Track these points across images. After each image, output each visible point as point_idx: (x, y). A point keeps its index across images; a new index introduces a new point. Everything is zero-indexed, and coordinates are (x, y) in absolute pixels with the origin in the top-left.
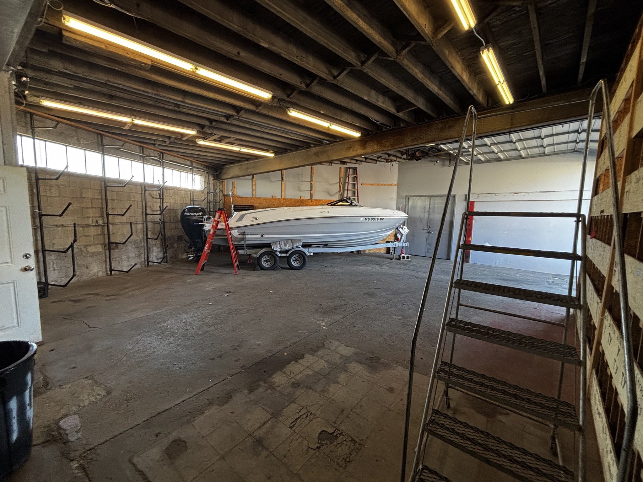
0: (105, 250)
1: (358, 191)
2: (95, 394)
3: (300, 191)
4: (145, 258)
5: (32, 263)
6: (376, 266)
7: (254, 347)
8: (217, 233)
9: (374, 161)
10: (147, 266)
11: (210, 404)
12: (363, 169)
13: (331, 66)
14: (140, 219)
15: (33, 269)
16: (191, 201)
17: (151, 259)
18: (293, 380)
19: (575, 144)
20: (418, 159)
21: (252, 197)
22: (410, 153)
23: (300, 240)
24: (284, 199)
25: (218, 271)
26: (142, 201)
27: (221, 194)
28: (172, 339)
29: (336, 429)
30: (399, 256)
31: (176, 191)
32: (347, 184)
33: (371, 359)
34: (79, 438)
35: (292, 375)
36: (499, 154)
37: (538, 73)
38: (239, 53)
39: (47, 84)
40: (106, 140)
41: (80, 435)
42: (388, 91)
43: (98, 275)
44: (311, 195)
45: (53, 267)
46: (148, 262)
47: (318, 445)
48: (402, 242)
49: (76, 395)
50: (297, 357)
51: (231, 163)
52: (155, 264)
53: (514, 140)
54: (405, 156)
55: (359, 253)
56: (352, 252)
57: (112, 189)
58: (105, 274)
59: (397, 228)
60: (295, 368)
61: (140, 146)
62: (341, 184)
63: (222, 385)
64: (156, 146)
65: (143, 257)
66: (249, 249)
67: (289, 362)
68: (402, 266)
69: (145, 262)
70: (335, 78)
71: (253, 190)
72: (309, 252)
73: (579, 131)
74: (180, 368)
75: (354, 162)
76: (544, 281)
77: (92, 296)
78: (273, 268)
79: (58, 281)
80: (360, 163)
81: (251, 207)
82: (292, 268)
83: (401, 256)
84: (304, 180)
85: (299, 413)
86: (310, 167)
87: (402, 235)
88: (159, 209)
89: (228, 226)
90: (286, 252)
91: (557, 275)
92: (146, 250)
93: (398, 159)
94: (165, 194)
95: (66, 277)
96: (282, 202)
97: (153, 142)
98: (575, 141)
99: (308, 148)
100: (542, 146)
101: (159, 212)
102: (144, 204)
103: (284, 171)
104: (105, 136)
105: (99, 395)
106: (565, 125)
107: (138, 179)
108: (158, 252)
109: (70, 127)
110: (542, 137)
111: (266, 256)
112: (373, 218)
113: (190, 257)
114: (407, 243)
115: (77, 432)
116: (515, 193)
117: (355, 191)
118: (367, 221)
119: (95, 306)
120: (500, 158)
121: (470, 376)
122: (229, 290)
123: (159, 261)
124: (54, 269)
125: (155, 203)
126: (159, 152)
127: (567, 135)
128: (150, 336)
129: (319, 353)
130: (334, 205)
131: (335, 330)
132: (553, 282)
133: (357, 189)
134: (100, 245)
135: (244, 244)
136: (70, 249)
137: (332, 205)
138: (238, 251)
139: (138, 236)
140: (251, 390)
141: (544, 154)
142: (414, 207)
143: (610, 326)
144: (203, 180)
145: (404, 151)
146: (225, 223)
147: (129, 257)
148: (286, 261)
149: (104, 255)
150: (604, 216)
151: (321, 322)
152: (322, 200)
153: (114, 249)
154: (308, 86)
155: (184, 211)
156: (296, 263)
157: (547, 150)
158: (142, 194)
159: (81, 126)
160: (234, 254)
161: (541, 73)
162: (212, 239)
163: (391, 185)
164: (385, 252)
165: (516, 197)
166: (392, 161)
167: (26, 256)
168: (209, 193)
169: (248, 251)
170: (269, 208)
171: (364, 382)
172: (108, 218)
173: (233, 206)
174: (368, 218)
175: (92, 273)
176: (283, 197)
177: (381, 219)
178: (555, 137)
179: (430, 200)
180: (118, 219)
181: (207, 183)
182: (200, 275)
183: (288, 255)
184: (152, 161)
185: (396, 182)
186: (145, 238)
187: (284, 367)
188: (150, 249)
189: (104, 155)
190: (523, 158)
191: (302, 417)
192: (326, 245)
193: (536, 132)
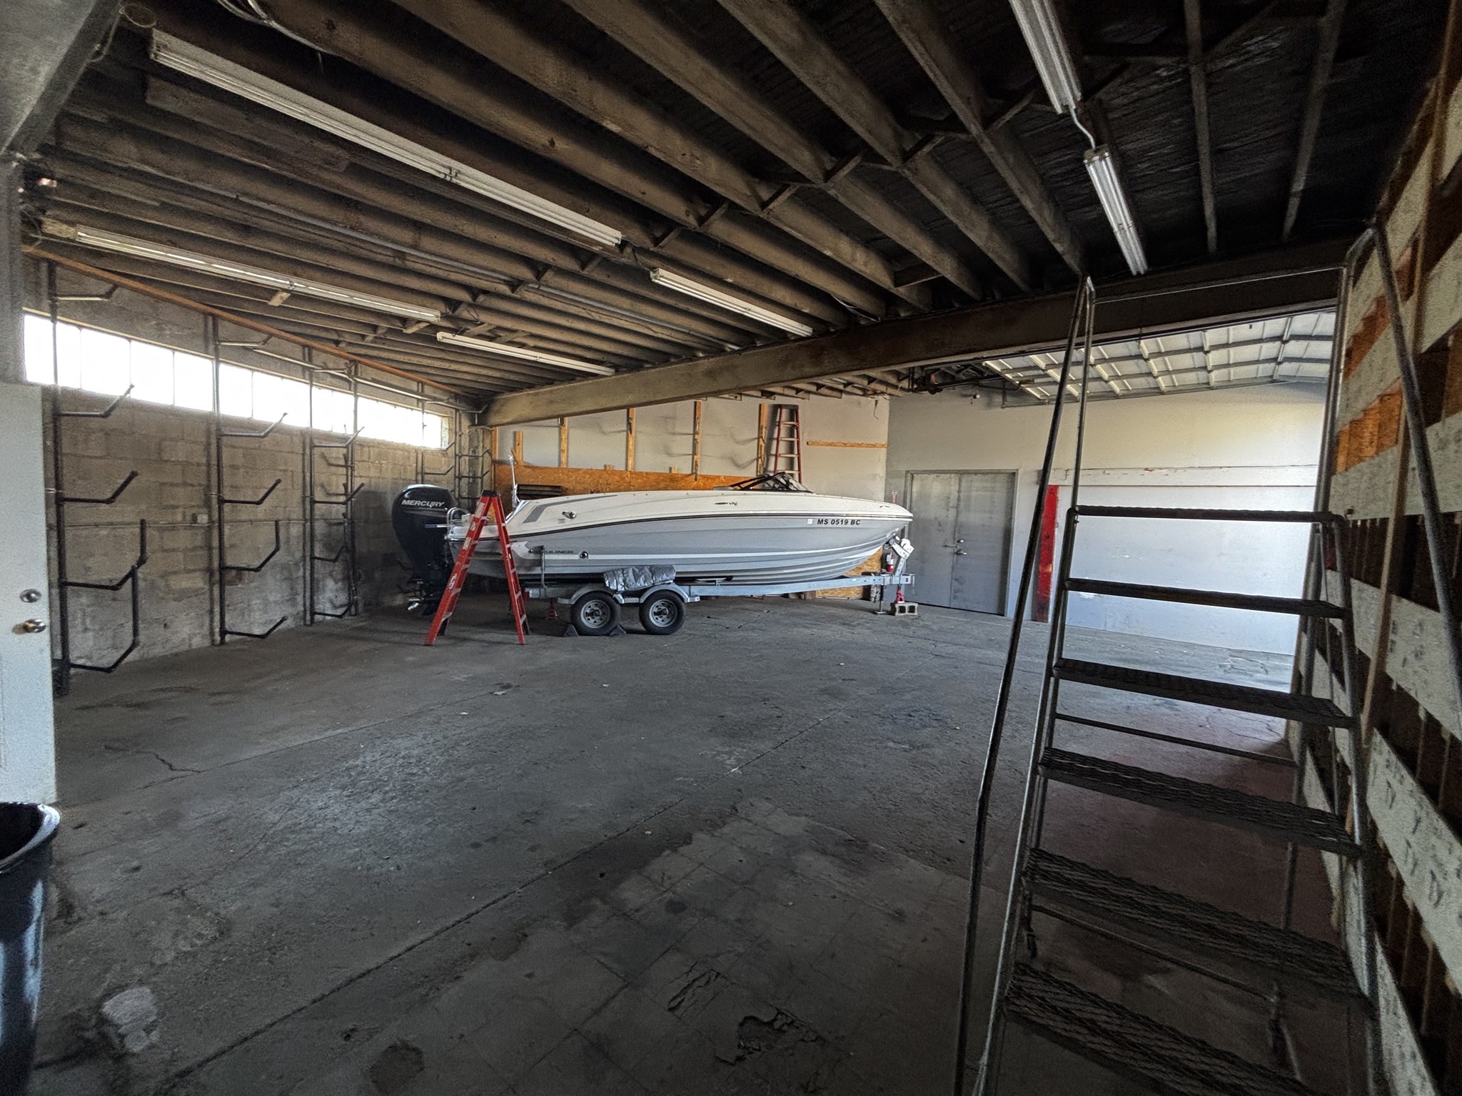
0: (211, 584)
1: (799, 458)
2: (189, 934)
3: (670, 454)
4: (304, 604)
5: (40, 612)
6: (841, 628)
7: (573, 816)
8: (477, 549)
9: (835, 393)
10: (308, 623)
11: (473, 955)
12: (813, 409)
13: (757, 180)
14: (296, 513)
15: (44, 628)
16: (417, 474)
17: (318, 608)
18: (670, 895)
19: (1273, 365)
20: (935, 390)
21: (559, 468)
22: (916, 376)
23: (670, 569)
24: (631, 473)
25: (476, 637)
26: (304, 472)
27: (487, 458)
28: (376, 798)
29: (780, 1013)
30: (893, 605)
31: (383, 450)
32: (775, 442)
33: (849, 843)
34: (152, 1046)
35: (667, 883)
36: (1112, 383)
37: (1201, 209)
38: (552, 143)
39: (94, 194)
40: (225, 329)
41: (155, 1036)
42: (876, 239)
43: (190, 645)
44: (695, 465)
45: (83, 623)
46: (313, 613)
47: (740, 1053)
48: (898, 573)
49: (143, 936)
50: (677, 840)
51: (513, 390)
52: (329, 618)
53: (1146, 353)
54: (905, 384)
55: (800, 598)
56: (786, 596)
57: (235, 441)
58: (207, 643)
59: (888, 543)
60: (671, 865)
61: (304, 346)
62: (761, 443)
63: (501, 909)
64: (342, 345)
65: (301, 603)
66: (550, 586)
67: (658, 852)
68: (900, 628)
69: (305, 615)
70: (764, 205)
71: (561, 451)
72: (690, 595)
73: (1284, 338)
74: (398, 868)
75: (793, 393)
76: (1214, 665)
77: (173, 694)
78: (607, 632)
79: (95, 659)
80: (805, 395)
81: (557, 491)
82: (650, 630)
83: (897, 606)
84: (677, 430)
85: (687, 973)
86: (692, 402)
87: (900, 557)
88: (342, 490)
89: (506, 533)
90: (639, 593)
91: (1241, 652)
92: (308, 586)
93: (890, 390)
94: (357, 457)
95: (115, 647)
96: (627, 480)
97: (335, 337)
98: (1275, 360)
99: (691, 360)
100: (1205, 368)
101: (342, 499)
102: (308, 479)
103: (634, 411)
104: (224, 319)
105: (200, 936)
106: (1254, 325)
107: (297, 420)
108: (337, 590)
109: (141, 297)
110: (1206, 349)
111: (591, 604)
112: (836, 518)
113: (411, 603)
114: (909, 577)
115: (148, 1030)
116: (1147, 469)
117: (792, 459)
118: (823, 525)
119: (184, 719)
120: (1113, 391)
121: (1100, 883)
122: (505, 682)
123: (339, 612)
124: (86, 630)
125: (334, 478)
126: (347, 358)
127: (1257, 346)
128: (324, 790)
129: (726, 829)
130: (747, 489)
131: (760, 776)
132: (1232, 667)
133: (799, 454)
134: (197, 574)
135: (540, 575)
136: (130, 580)
137: (742, 489)
138: (527, 590)
139: (291, 553)
140: (572, 919)
141: (1208, 386)
142: (924, 496)
143: (1387, 767)
144: (446, 425)
145: (905, 372)
146: (499, 524)
147: (266, 603)
148: (637, 615)
149: (207, 596)
150: (1355, 522)
151: (726, 757)
152: (719, 477)
153: (231, 583)
154: (702, 220)
155: (402, 496)
156: (660, 619)
157: (1215, 377)
158: (304, 454)
159: (167, 295)
160: (516, 597)
161: (1209, 210)
162: (467, 562)
163: (874, 446)
164: (860, 596)
165: (1149, 479)
166: (875, 393)
167: (29, 597)
168: (458, 456)
169: (549, 590)
170: (598, 492)
171: (835, 897)
172: (220, 510)
173: (515, 487)
174: (824, 518)
175: (175, 640)
176: (630, 469)
177: (853, 522)
178: (1232, 350)
179: (960, 481)
180: (245, 512)
181: (456, 432)
182: (436, 646)
183: (642, 601)
184: (329, 379)
185: (884, 440)
186: (308, 558)
187: (646, 863)
188: (318, 584)
189: (218, 362)
190: (1162, 393)
191: (697, 983)
192: (729, 579)
193: (1193, 338)
